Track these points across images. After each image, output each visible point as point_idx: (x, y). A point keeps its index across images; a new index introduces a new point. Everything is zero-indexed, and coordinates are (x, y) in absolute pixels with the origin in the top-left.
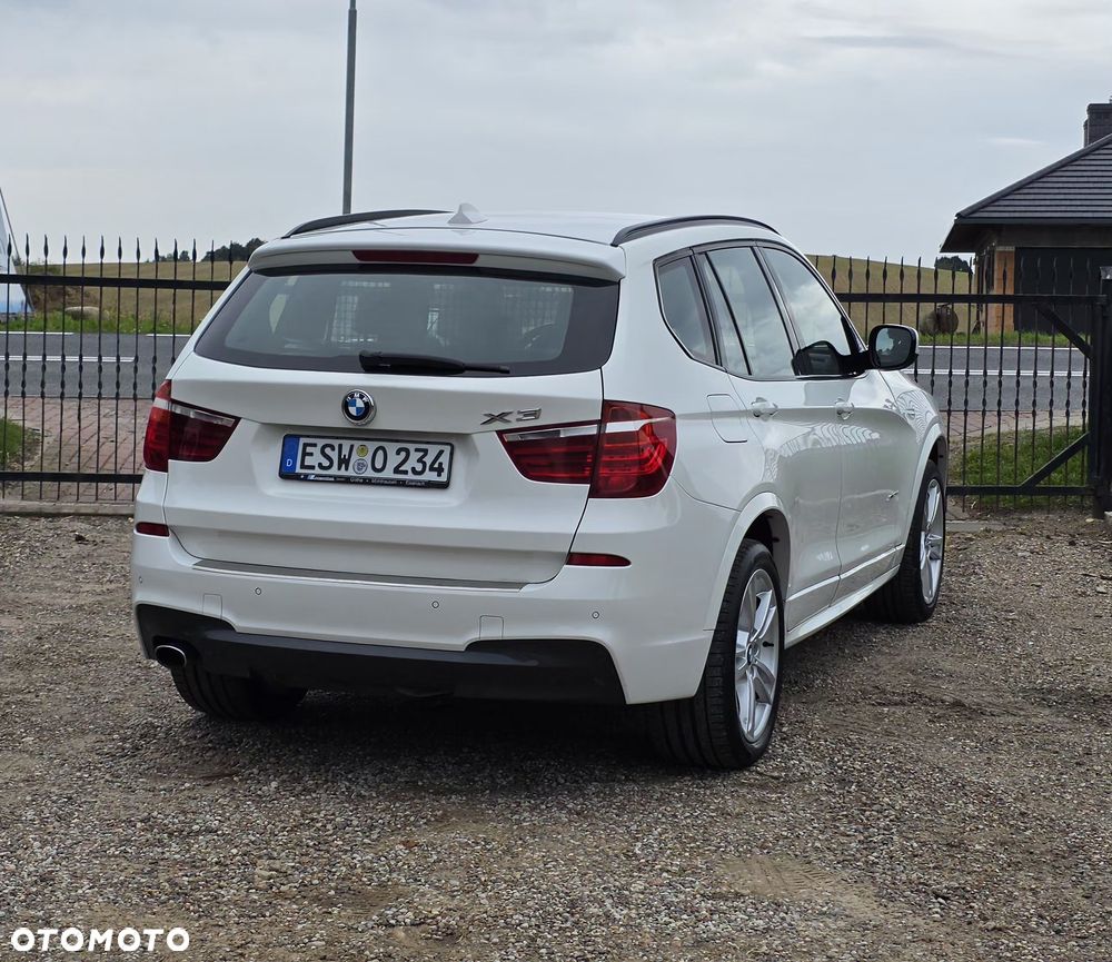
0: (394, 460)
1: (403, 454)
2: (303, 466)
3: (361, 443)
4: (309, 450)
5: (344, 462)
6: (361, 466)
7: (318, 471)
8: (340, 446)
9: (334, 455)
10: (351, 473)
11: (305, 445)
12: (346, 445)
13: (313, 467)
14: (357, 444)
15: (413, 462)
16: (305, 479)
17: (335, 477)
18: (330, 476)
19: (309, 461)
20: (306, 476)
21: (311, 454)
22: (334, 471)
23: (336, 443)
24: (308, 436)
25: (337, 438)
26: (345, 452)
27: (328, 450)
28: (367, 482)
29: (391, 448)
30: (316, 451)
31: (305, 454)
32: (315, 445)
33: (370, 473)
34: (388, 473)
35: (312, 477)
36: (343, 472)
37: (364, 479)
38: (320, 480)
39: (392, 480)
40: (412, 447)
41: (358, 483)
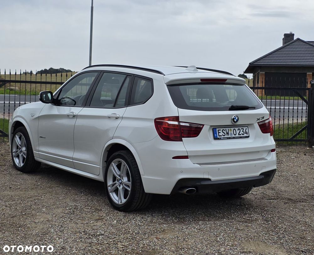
0: (238, 132)
1: (239, 130)
2: (219, 136)
3: (230, 128)
4: (219, 131)
5: (228, 133)
6: (231, 134)
7: (223, 137)
8: (226, 129)
9: (225, 132)
10: (230, 136)
11: (218, 130)
12: (227, 129)
13: (221, 136)
14: (229, 129)
15: (241, 132)
16: (220, 139)
17: (227, 138)
18: (226, 138)
19: (220, 134)
20: (221, 138)
21: (220, 132)
22: (226, 136)
23: (225, 129)
24: (218, 128)
25: (225, 128)
26: (227, 131)
27: (223, 131)
28: (234, 138)
29: (237, 129)
30: (221, 131)
31: (219, 133)
32: (220, 130)
33: (234, 136)
34: (237, 135)
35: (222, 138)
36: (228, 136)
37: (233, 137)
38: (224, 139)
39: (238, 137)
40: (240, 128)
41: (232, 138)
